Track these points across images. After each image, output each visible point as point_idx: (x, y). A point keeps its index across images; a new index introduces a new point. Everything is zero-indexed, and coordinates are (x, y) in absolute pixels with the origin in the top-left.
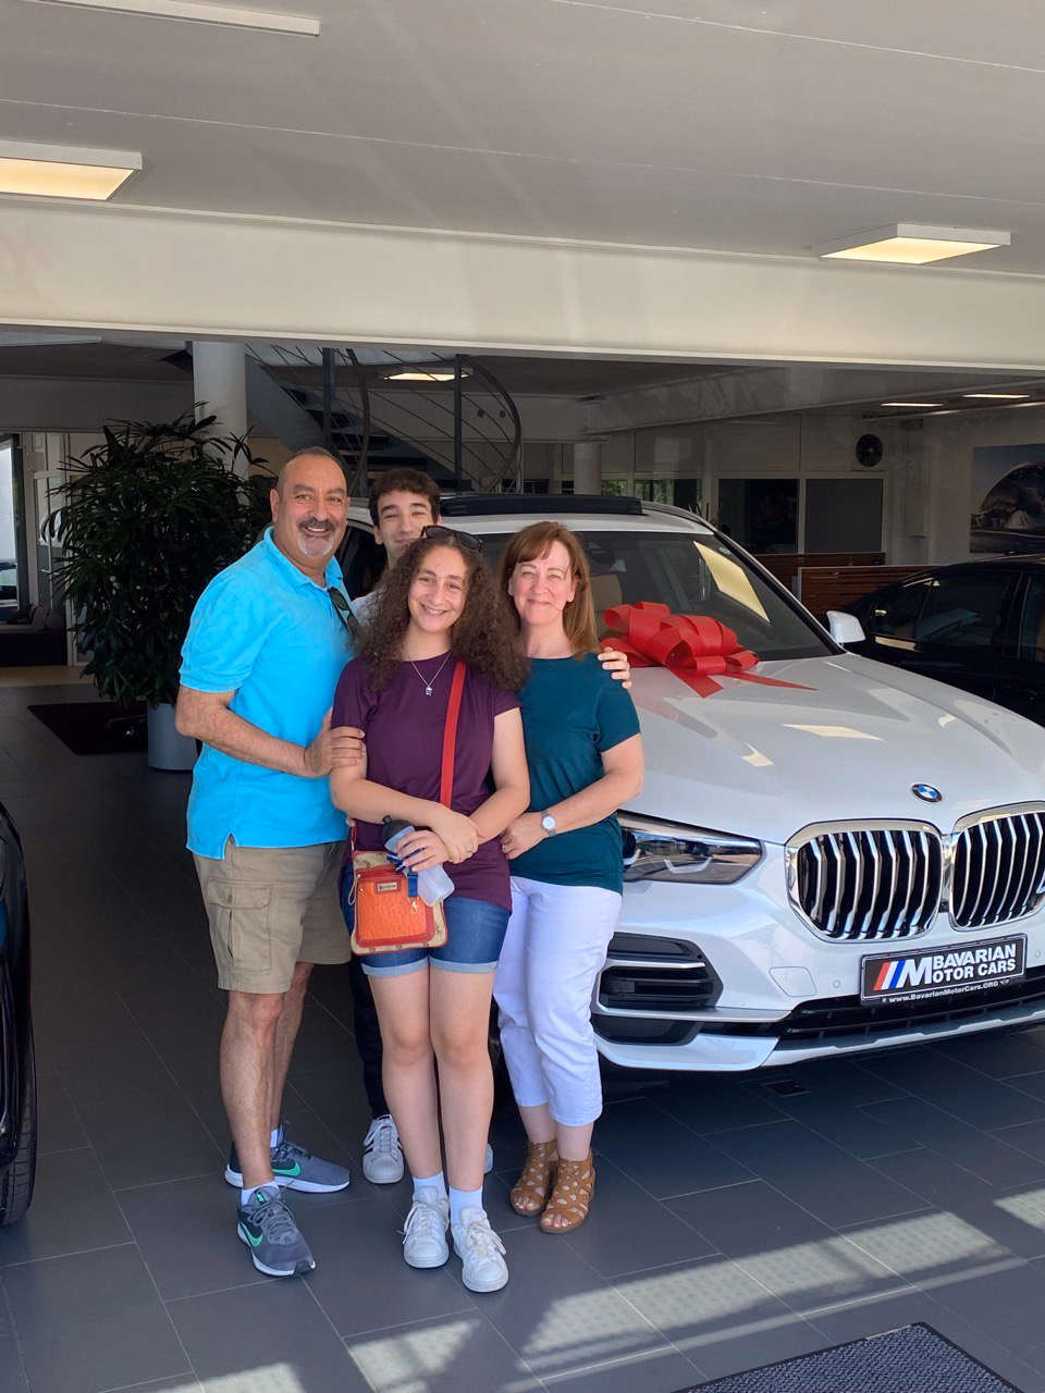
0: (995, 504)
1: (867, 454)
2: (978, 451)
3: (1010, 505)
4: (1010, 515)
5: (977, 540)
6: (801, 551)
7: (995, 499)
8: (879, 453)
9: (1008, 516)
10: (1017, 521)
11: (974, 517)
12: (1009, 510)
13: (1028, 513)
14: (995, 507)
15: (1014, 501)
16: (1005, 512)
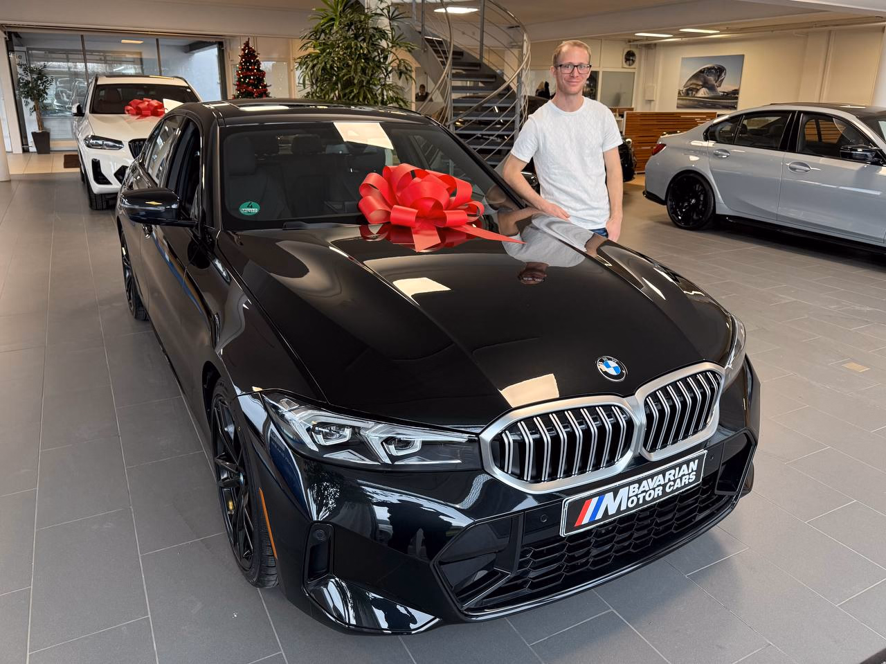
0: (691, 84)
2: (683, 59)
3: (699, 85)
4: (699, 90)
5: (681, 102)
7: (692, 82)
9: (697, 90)
10: (702, 93)
11: (680, 91)
12: (698, 88)
13: (708, 89)
14: (691, 86)
15: (701, 83)
16: (695, 89)
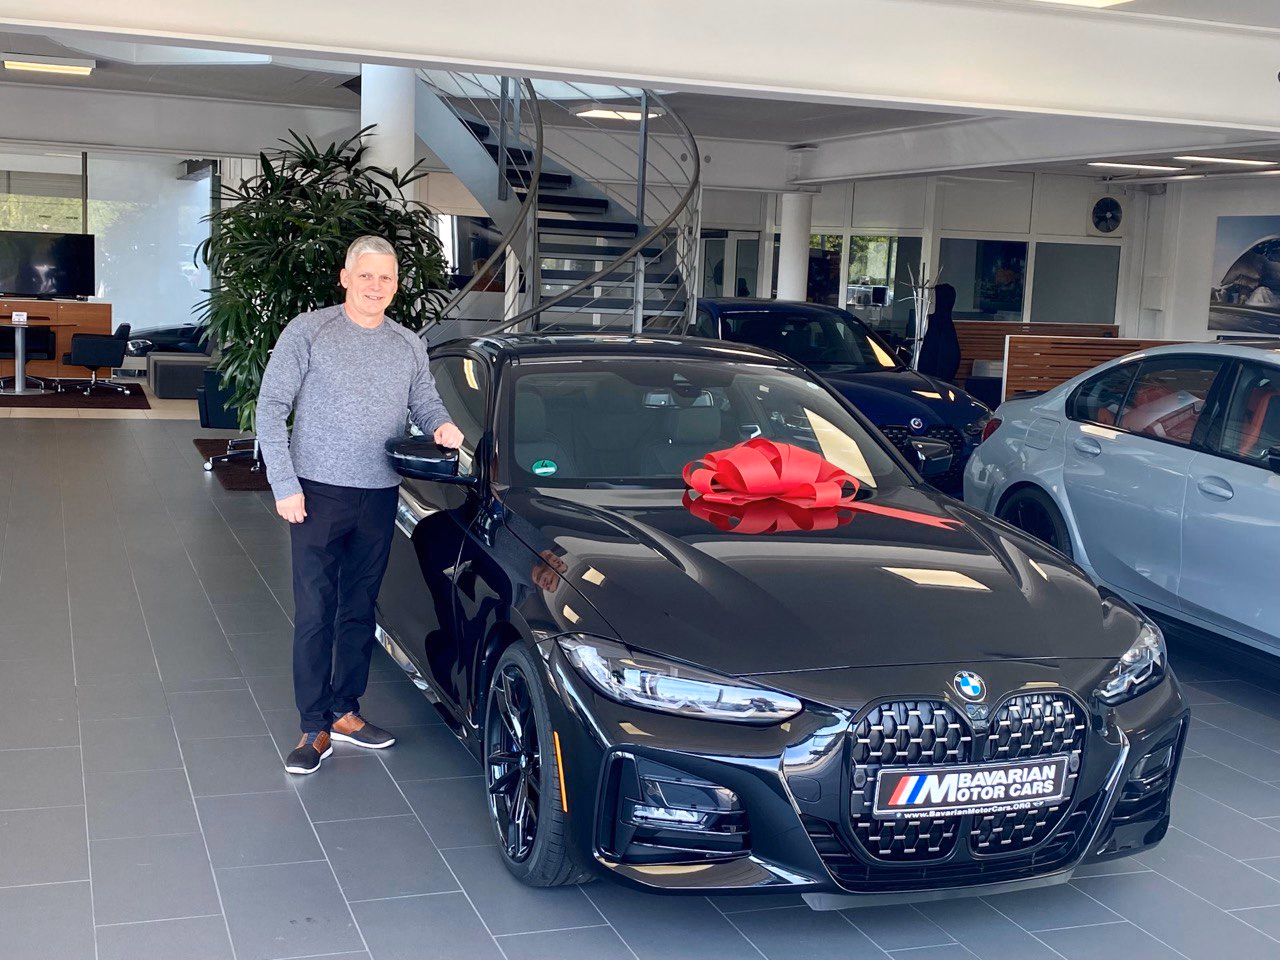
0: (1237, 278)
1: (1104, 219)
2: (1219, 218)
3: (1251, 280)
4: (1252, 291)
5: (1215, 315)
6: (1026, 319)
7: (1238, 273)
8: (1116, 220)
9: (1250, 292)
10: (1259, 298)
11: (1213, 292)
12: (1252, 286)
13: (1271, 290)
14: (1237, 282)
15: (1257, 276)
16: (1247, 287)
